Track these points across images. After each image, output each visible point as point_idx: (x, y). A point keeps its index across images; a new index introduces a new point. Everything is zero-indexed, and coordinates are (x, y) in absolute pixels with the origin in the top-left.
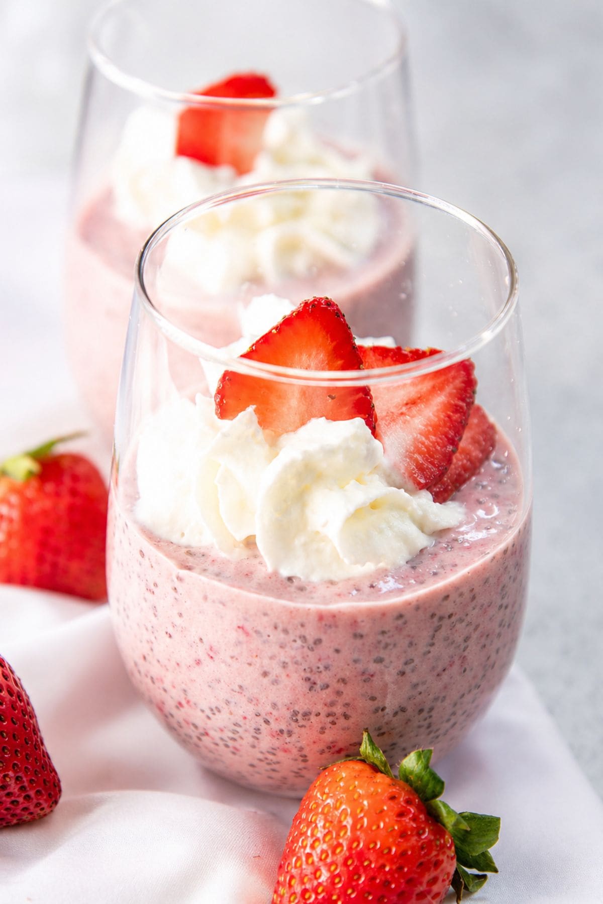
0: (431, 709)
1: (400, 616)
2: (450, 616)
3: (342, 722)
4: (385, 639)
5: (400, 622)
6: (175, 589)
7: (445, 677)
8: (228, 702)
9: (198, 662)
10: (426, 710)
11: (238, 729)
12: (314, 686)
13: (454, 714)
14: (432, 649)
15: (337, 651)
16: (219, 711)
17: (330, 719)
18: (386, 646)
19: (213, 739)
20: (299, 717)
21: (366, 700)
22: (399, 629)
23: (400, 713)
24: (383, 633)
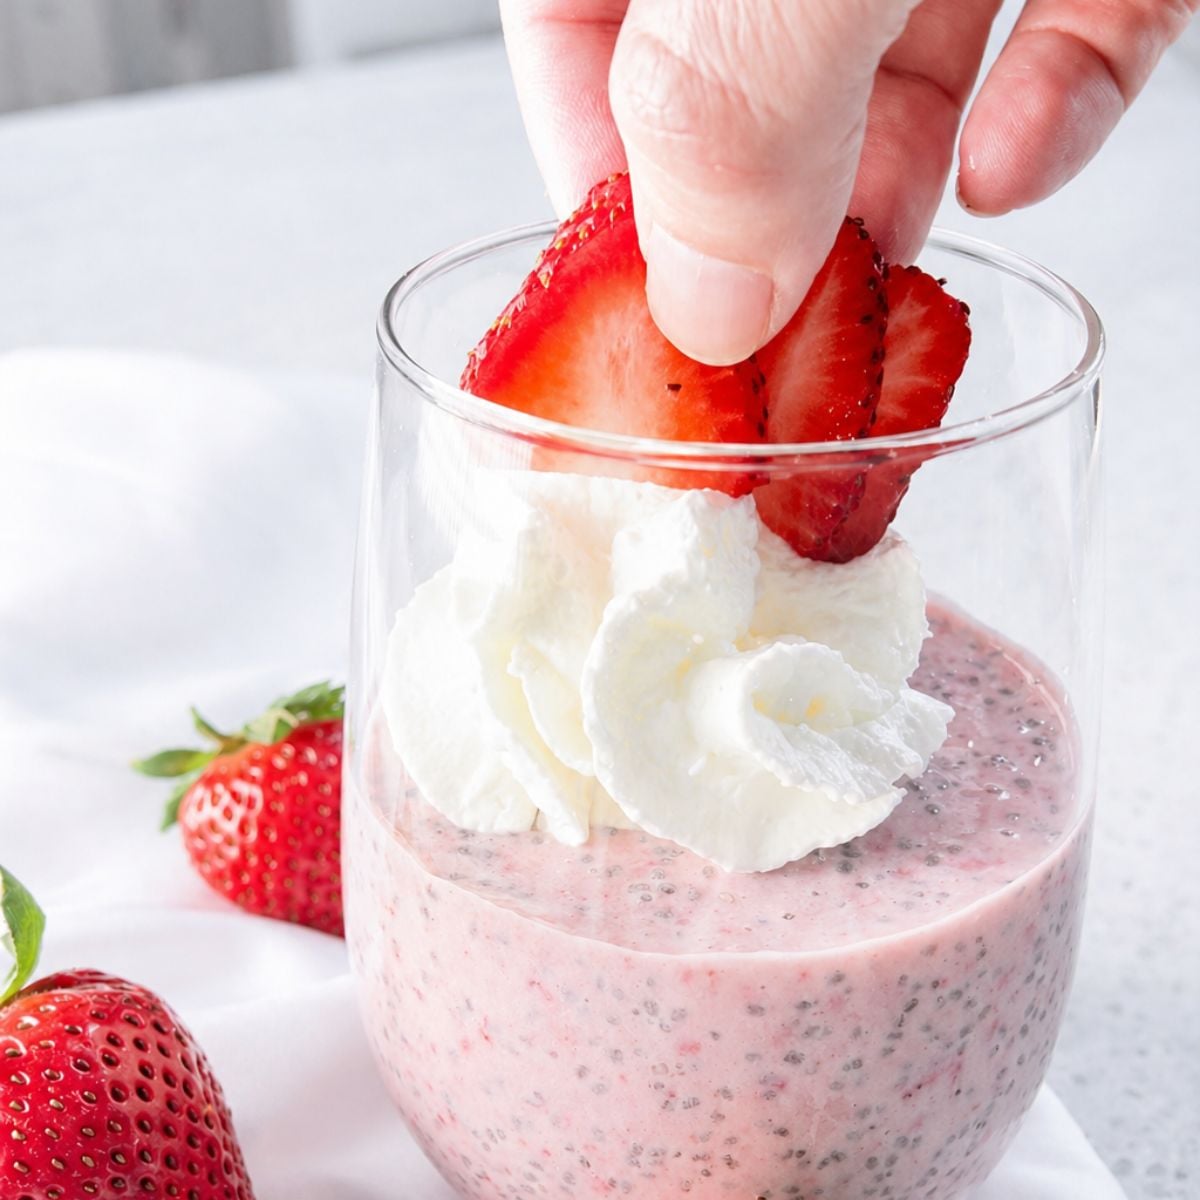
0: (892, 1161)
1: (839, 978)
2: (936, 984)
3: (722, 1173)
4: (809, 1018)
5: (840, 988)
6: (426, 910)
7: (922, 1101)
8: (517, 1122)
9: (466, 1046)
10: (882, 1162)
11: (537, 1173)
12: (672, 1100)
13: (933, 1172)
14: (897, 1043)
15: (715, 1035)
16: (503, 1138)
17: (700, 1165)
18: (809, 1033)
19: (497, 1187)
20: (644, 1159)
21: (768, 1134)
22: (837, 1003)
23: (832, 1163)
24: (804, 1005)
